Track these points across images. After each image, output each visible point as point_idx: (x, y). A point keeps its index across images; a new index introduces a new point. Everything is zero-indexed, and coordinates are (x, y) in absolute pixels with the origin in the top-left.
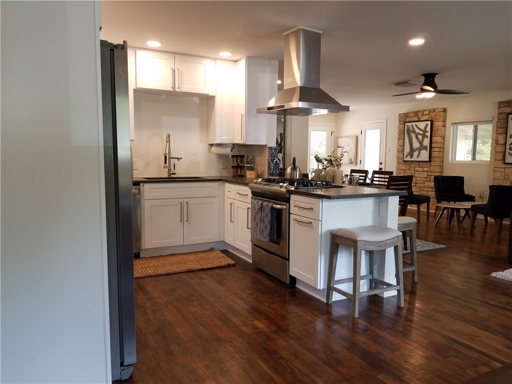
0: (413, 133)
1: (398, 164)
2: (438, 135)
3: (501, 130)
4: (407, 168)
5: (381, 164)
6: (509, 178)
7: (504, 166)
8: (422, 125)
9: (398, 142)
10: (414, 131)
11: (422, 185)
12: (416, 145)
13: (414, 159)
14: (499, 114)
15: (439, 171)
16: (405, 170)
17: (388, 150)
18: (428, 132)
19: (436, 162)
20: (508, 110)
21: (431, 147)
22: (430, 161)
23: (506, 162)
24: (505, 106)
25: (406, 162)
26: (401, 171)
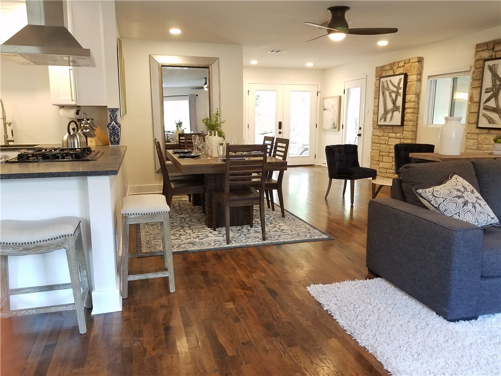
0: (388, 90)
1: (374, 128)
2: (412, 92)
3: (477, 83)
4: (381, 134)
5: (360, 128)
6: (482, 147)
7: (478, 131)
8: (396, 80)
9: (374, 102)
10: (388, 89)
12: (390, 106)
13: (387, 123)
14: (476, 61)
15: (411, 137)
16: (379, 136)
17: (366, 113)
18: (401, 88)
19: (409, 125)
20: (486, 55)
21: (404, 108)
22: (402, 125)
23: (479, 126)
24: (483, 49)
25: (380, 126)
26: (376, 137)
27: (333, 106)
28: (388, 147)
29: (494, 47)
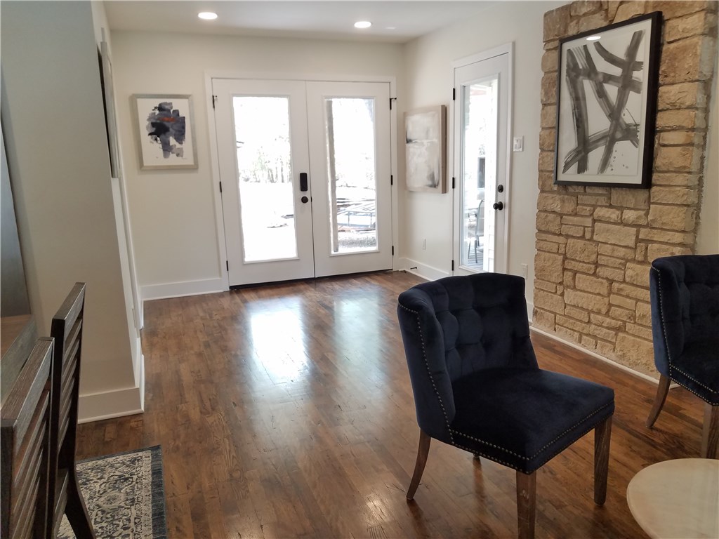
0: (589, 77)
1: (542, 191)
2: (683, 76)
4: (569, 207)
5: (500, 189)
8: (617, 42)
9: (544, 116)
10: (591, 71)
11: (617, 275)
12: (598, 122)
13: (591, 175)
15: (681, 226)
16: (561, 215)
17: (517, 149)
18: (639, 65)
19: (671, 188)
21: (652, 130)
22: (647, 183)
25: (565, 185)
26: (551, 216)
27: (427, 132)
28: (591, 247)
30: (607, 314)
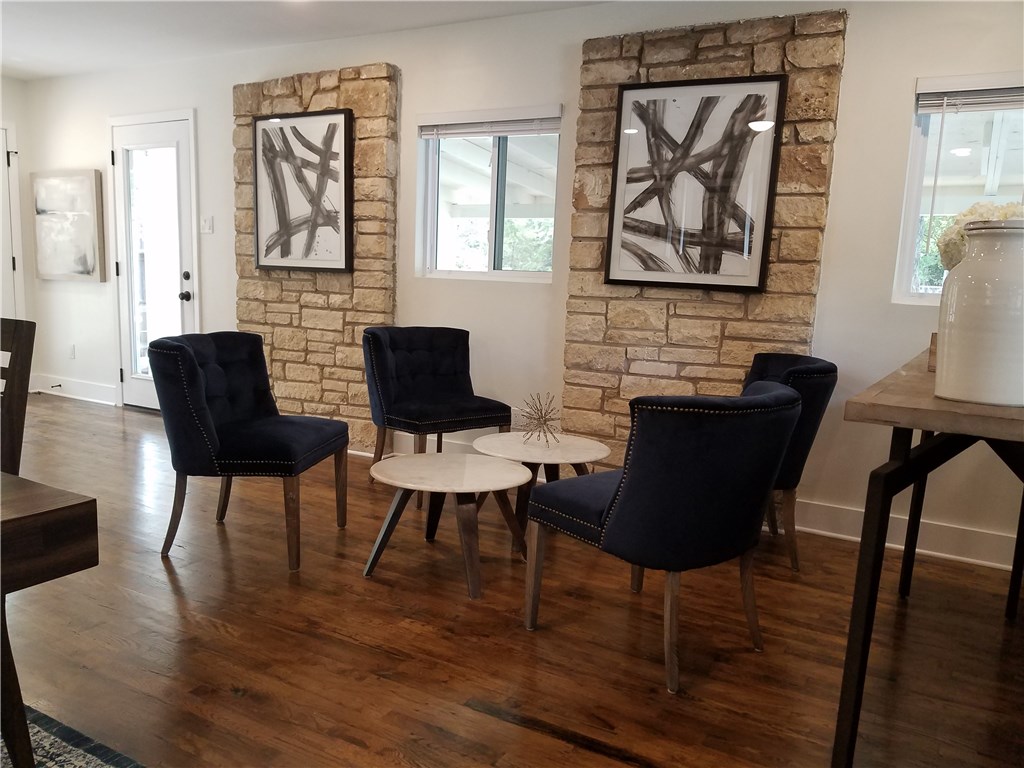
0: (287, 160)
1: (242, 277)
2: (374, 171)
3: (595, 155)
4: (273, 294)
5: (187, 276)
6: (622, 336)
7: (605, 291)
8: (315, 129)
9: (238, 196)
10: (289, 155)
11: (327, 359)
12: (298, 206)
13: (296, 260)
14: (587, 88)
15: (381, 307)
16: (265, 303)
17: (206, 230)
18: (335, 156)
19: (370, 273)
20: (620, 72)
21: (350, 219)
22: (350, 268)
23: (613, 276)
24: (606, 56)
25: (267, 270)
26: (254, 304)
27: (72, 203)
28: (300, 334)
29: (641, 51)
30: (321, 401)
